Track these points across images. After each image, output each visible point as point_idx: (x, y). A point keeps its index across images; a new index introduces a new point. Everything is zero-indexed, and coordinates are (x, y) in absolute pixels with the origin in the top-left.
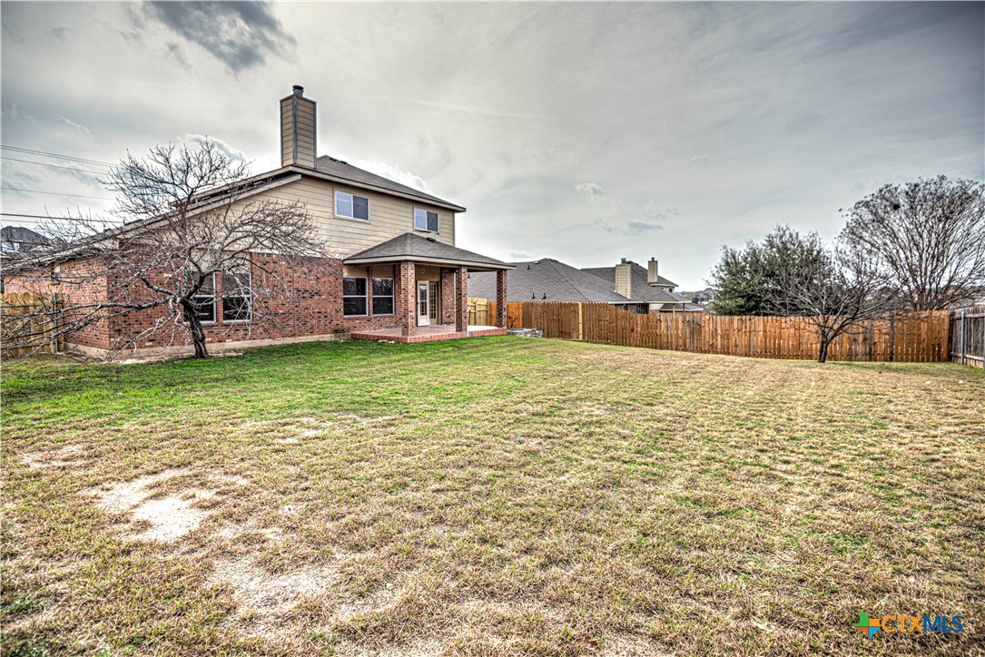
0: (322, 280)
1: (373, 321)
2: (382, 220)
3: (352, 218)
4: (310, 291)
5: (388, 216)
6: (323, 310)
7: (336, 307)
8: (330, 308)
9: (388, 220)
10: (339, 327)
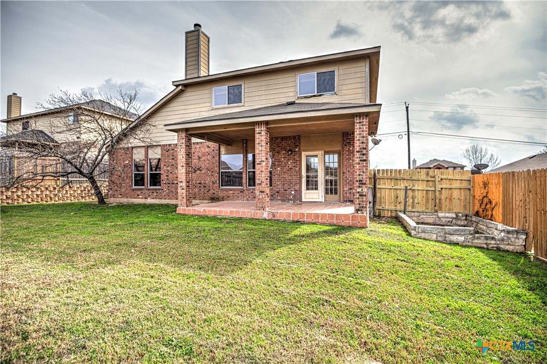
0: (203, 159)
1: (246, 192)
2: (257, 98)
3: (227, 105)
4: (194, 167)
5: (263, 93)
6: (203, 182)
7: (213, 179)
8: (208, 180)
9: (263, 98)
10: (215, 195)
